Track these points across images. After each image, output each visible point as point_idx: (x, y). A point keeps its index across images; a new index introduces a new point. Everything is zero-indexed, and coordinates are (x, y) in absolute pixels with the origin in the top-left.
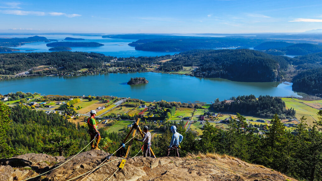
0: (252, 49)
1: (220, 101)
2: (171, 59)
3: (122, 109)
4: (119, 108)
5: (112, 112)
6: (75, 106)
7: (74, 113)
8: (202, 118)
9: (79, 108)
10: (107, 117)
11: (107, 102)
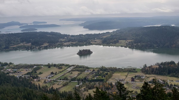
2: (110, 35)
3: (72, 73)
4: (70, 73)
5: (65, 76)
6: (38, 72)
7: (37, 77)
8: (133, 80)
9: (40, 73)
10: (61, 80)
11: (61, 68)
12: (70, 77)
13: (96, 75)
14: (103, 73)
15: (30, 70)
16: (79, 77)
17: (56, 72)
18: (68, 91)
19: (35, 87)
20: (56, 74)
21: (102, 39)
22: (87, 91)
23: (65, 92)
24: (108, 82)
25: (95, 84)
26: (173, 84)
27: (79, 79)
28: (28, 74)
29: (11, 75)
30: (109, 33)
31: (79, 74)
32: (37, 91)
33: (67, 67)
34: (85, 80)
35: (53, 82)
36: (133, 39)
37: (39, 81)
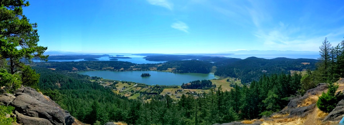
0: (198, 60)
1: (185, 84)
2: (162, 65)
3: (137, 88)
4: (136, 88)
5: (132, 89)
6: (116, 85)
7: (115, 88)
8: (176, 93)
9: (117, 86)
10: (129, 91)
11: (130, 84)
12: (135, 90)
13: (153, 90)
14: (157, 89)
15: (112, 83)
16: (141, 91)
17: (127, 87)
18: (133, 99)
19: (114, 94)
20: (127, 88)
21: (157, 67)
22: (146, 100)
23: (131, 99)
24: (160, 95)
25: (151, 96)
26: (200, 93)
27: (142, 92)
28: (110, 85)
29: (101, 84)
30: (161, 63)
31: (141, 89)
32: (115, 96)
33: (134, 84)
34: (145, 93)
35: (124, 92)
36: (176, 67)
37: (116, 90)
